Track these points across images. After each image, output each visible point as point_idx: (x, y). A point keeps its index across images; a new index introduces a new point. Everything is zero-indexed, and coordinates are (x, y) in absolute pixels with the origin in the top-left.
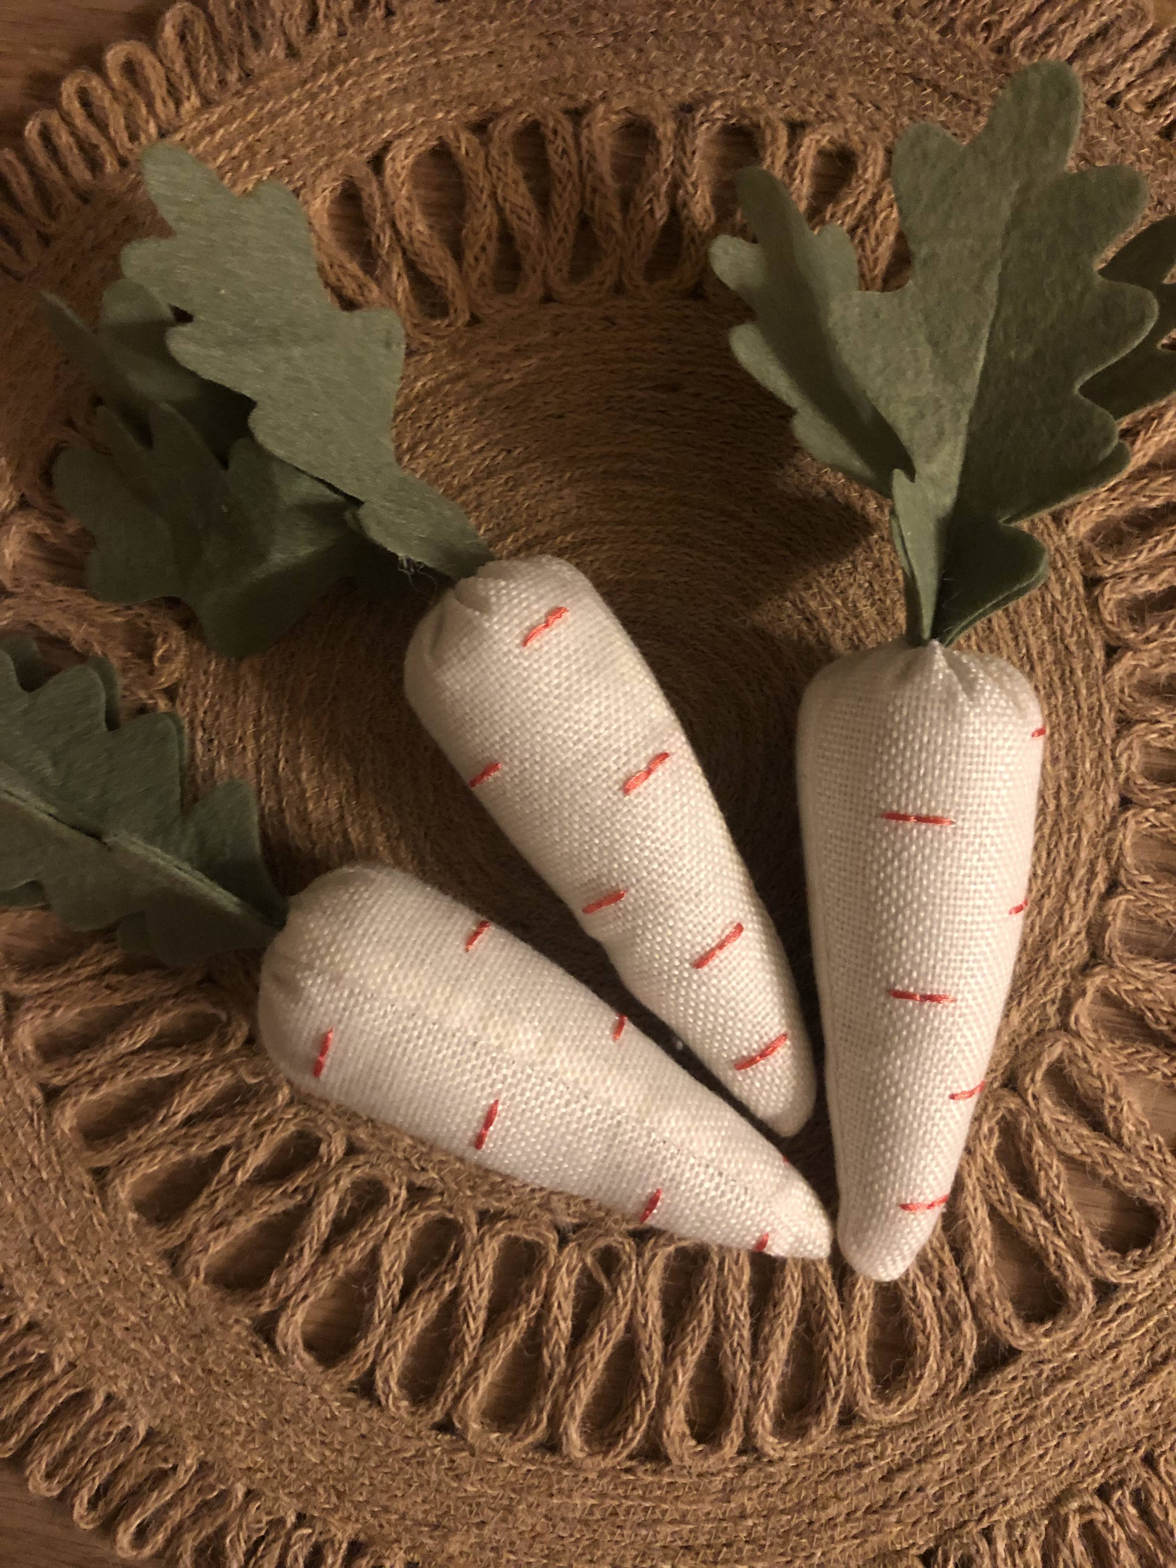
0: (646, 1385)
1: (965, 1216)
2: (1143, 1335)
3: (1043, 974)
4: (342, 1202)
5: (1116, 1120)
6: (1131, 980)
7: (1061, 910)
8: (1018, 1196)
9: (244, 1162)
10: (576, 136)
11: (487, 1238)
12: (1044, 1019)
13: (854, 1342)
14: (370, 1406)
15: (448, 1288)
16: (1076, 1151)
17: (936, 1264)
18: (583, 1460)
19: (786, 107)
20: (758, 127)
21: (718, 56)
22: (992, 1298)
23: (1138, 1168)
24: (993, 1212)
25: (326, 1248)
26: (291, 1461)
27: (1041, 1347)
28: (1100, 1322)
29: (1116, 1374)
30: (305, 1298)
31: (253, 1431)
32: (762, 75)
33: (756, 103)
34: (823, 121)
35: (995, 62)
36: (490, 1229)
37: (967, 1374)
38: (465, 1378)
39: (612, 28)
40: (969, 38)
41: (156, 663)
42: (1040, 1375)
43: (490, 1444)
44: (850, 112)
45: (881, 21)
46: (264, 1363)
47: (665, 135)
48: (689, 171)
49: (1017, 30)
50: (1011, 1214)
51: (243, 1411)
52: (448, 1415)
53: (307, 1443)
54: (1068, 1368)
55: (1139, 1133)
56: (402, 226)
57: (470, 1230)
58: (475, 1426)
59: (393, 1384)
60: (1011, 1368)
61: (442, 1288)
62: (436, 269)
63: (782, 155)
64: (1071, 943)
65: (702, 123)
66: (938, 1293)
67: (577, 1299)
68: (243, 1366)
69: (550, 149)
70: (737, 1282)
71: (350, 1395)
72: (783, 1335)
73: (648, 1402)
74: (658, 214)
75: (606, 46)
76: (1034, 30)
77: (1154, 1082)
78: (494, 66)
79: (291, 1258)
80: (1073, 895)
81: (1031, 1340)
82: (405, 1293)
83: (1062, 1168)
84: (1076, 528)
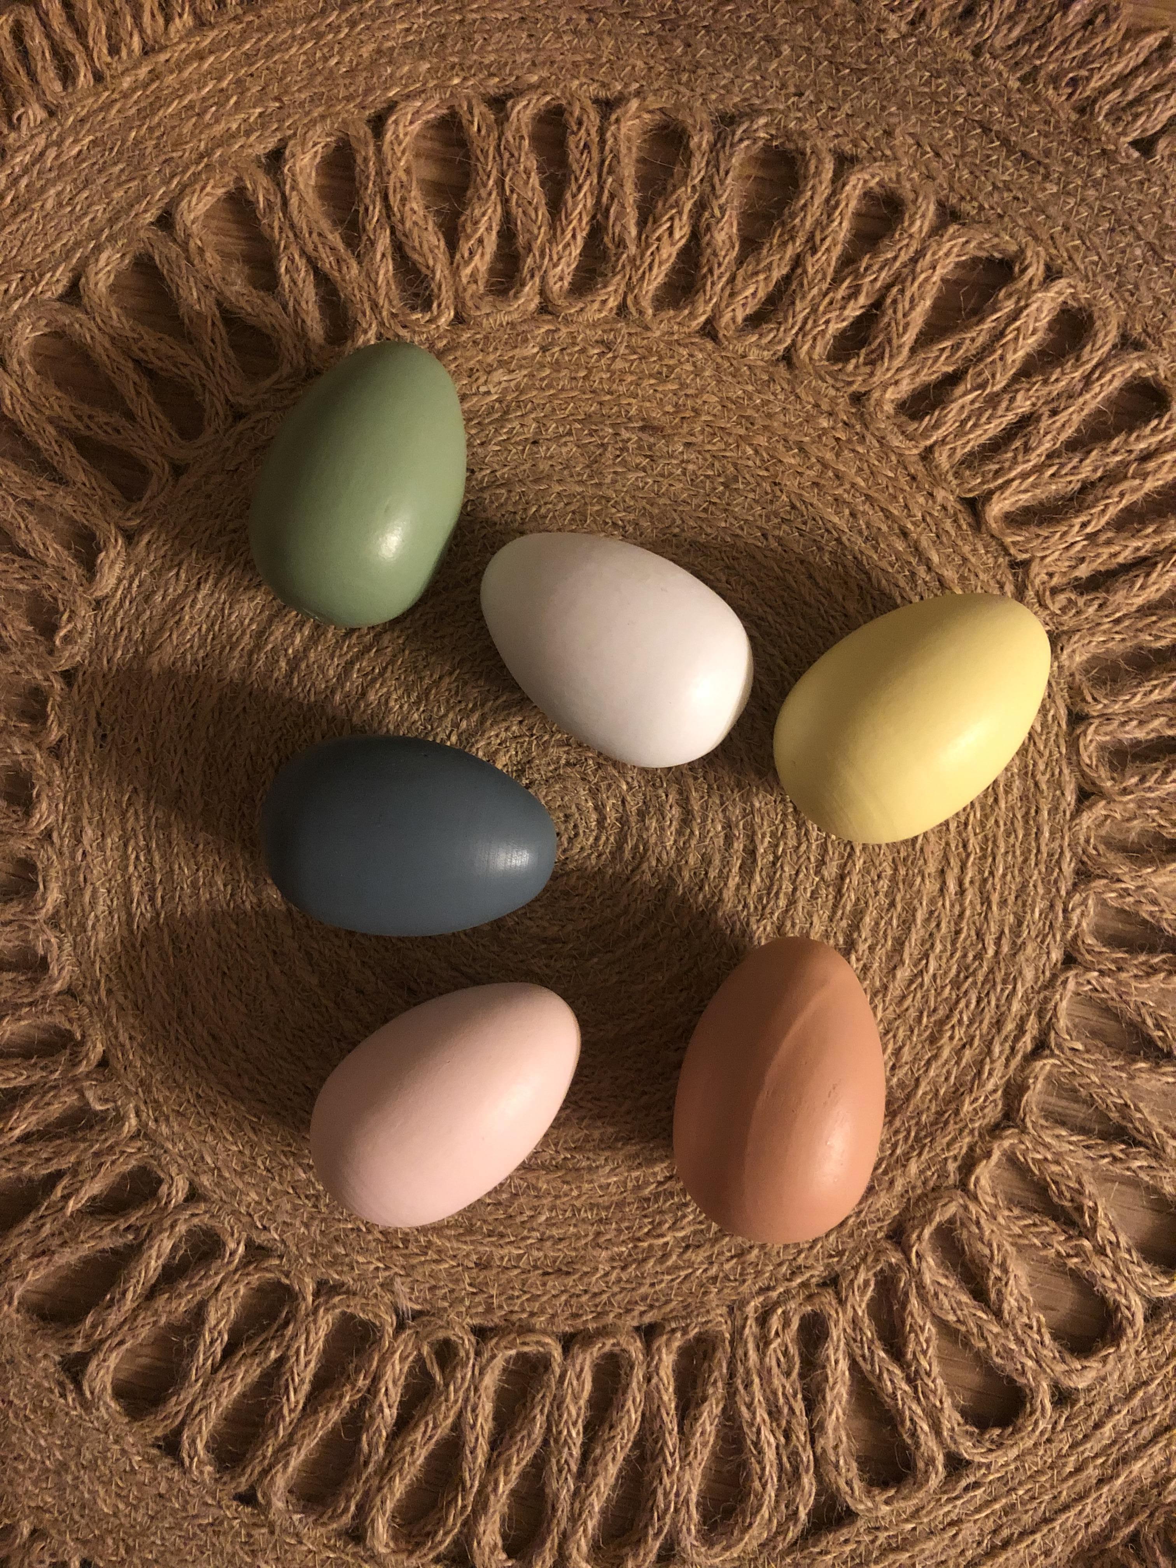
0: (464, 1490)
1: (824, 1367)
2: (987, 1516)
3: (951, 1127)
4: (175, 1248)
5: (999, 1293)
6: (1041, 1149)
7: (982, 1063)
8: (882, 1354)
9: (77, 1190)
10: (602, 131)
11: (322, 1310)
12: (943, 1174)
13: (687, 1477)
14: (173, 1465)
15: (273, 1355)
16: (951, 1318)
17: (786, 1410)
18: (386, 1555)
19: (837, 136)
20: (803, 154)
21: (774, 65)
22: (837, 1455)
23: (1013, 1346)
24: (854, 1366)
25: (151, 1294)
26: (83, 1507)
27: (880, 1514)
28: (945, 1497)
29: (953, 1552)
30: (121, 1343)
31: (47, 1470)
32: (816, 96)
33: (805, 126)
34: (875, 160)
35: (1075, 123)
36: (327, 1302)
37: (800, 1527)
38: (275, 1453)
39: (662, 13)
40: (1051, 91)
41: (58, 642)
42: (873, 1542)
43: (292, 1523)
44: (906, 153)
45: (958, 55)
46: (67, 1405)
47: (700, 145)
48: (718, 192)
49: (1103, 92)
50: (873, 1371)
51: (40, 1450)
52: (252, 1489)
53: (102, 1492)
54: (904, 1539)
55: (1020, 1310)
56: (395, 201)
57: (304, 1299)
58: (278, 1504)
59: (200, 1446)
60: (845, 1531)
61: (267, 1355)
62: (423, 255)
63: (824, 189)
64: (987, 1097)
65: (741, 140)
66: (783, 1440)
67: (406, 1387)
68: (46, 1403)
69: (572, 141)
70: (576, 1398)
71: (155, 1451)
72: (614, 1459)
73: (464, 1507)
74: (677, 235)
75: (651, 33)
76: (1124, 93)
77: (1045, 1260)
78: (524, 36)
79: (112, 1299)
80: (997, 1050)
81: (870, 1504)
82: (229, 1351)
83: (934, 1330)
84: (1071, 657)
